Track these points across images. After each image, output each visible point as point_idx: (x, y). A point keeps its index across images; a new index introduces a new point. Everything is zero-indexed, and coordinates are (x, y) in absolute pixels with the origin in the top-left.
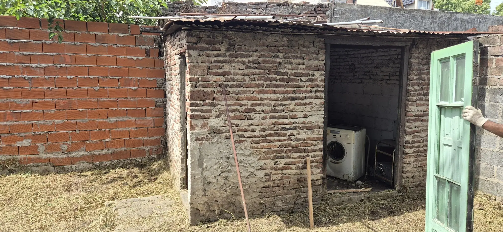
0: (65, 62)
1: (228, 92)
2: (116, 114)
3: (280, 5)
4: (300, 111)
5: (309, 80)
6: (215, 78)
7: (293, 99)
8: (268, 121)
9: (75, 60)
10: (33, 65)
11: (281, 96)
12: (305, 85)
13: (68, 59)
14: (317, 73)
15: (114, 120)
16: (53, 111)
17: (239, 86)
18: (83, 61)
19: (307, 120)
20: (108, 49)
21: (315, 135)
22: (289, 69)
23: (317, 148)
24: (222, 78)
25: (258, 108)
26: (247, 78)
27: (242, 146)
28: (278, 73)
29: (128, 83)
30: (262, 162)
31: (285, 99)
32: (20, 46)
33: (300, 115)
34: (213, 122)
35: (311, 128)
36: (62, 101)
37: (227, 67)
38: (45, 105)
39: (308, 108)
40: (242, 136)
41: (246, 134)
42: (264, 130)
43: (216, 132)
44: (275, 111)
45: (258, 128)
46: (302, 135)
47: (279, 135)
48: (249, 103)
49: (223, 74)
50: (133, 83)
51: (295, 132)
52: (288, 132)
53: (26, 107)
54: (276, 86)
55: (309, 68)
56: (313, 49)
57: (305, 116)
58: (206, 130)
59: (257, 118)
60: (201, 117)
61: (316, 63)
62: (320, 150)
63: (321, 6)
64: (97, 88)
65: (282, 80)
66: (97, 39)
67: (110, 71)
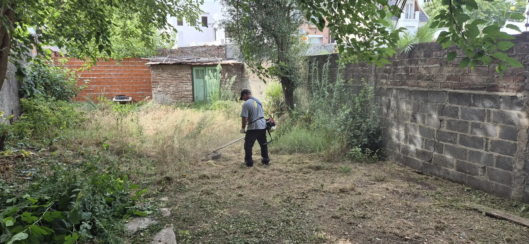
0: (121, 72)
1: (162, 81)
2: (139, 90)
3: (202, 47)
4: (184, 86)
5: (186, 77)
6: (158, 77)
7: (182, 83)
8: (174, 89)
9: (124, 71)
10: (111, 74)
11: (178, 82)
12: (185, 79)
13: (122, 71)
14: (189, 75)
15: (138, 93)
16: (118, 89)
17: (165, 79)
18: (127, 72)
19: (186, 89)
20: (136, 67)
21: (190, 93)
22: (180, 75)
23: (190, 97)
24: (160, 77)
25: (171, 85)
26: (167, 77)
27: (167, 95)
28: (177, 76)
29: (143, 79)
30: (173, 100)
31: (179, 83)
32: (107, 67)
33: (184, 87)
34: (159, 89)
35: (188, 91)
36: (121, 86)
37: (162, 75)
38: (115, 87)
39: (187, 85)
40: (167, 93)
41: (168, 92)
42: (173, 91)
43: (159, 91)
44: (177, 86)
45: (172, 91)
46: (185, 93)
47: (178, 93)
48: (169, 84)
49: (161, 76)
50: (145, 79)
51: (183, 92)
52: (181, 92)
53: (109, 88)
54: (176, 79)
55: (186, 74)
56: (187, 69)
57: (186, 88)
58: (157, 91)
59: (171, 88)
60: (155, 88)
61: (188, 73)
62: (191, 97)
63: (220, 46)
64: (132, 81)
65: (178, 78)
66: (132, 63)
67: (136, 75)
